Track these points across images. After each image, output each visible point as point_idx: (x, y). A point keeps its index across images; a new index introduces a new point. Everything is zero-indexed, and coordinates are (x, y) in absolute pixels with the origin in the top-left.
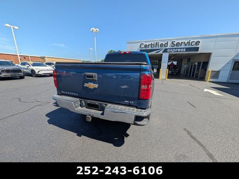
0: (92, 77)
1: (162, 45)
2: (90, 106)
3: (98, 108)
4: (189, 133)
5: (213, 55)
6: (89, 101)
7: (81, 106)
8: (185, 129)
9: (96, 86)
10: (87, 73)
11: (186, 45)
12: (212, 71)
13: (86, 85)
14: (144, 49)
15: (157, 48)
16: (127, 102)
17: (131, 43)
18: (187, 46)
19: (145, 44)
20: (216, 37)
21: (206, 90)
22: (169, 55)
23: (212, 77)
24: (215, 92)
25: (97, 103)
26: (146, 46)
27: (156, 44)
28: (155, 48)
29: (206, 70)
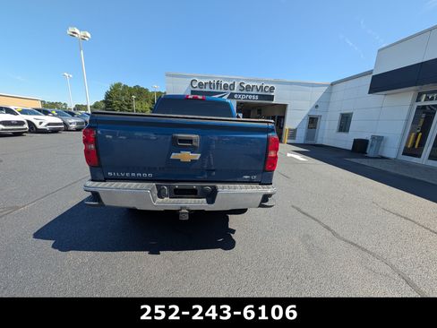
0: (190, 141)
1: (226, 85)
2: (179, 193)
3: (196, 194)
4: (298, 209)
5: (289, 108)
6: (177, 186)
7: (160, 196)
8: (293, 206)
9: (197, 156)
10: (179, 135)
11: (258, 91)
12: (290, 130)
13: (174, 156)
14: (198, 89)
15: (219, 90)
16: (246, 177)
17: (173, 76)
18: (260, 93)
19: (199, 81)
20: (291, 83)
21: (289, 155)
22: (238, 103)
23: (290, 137)
24: (299, 157)
25: (195, 185)
26: (200, 84)
27: (218, 83)
28: (215, 90)
29: (282, 128)
